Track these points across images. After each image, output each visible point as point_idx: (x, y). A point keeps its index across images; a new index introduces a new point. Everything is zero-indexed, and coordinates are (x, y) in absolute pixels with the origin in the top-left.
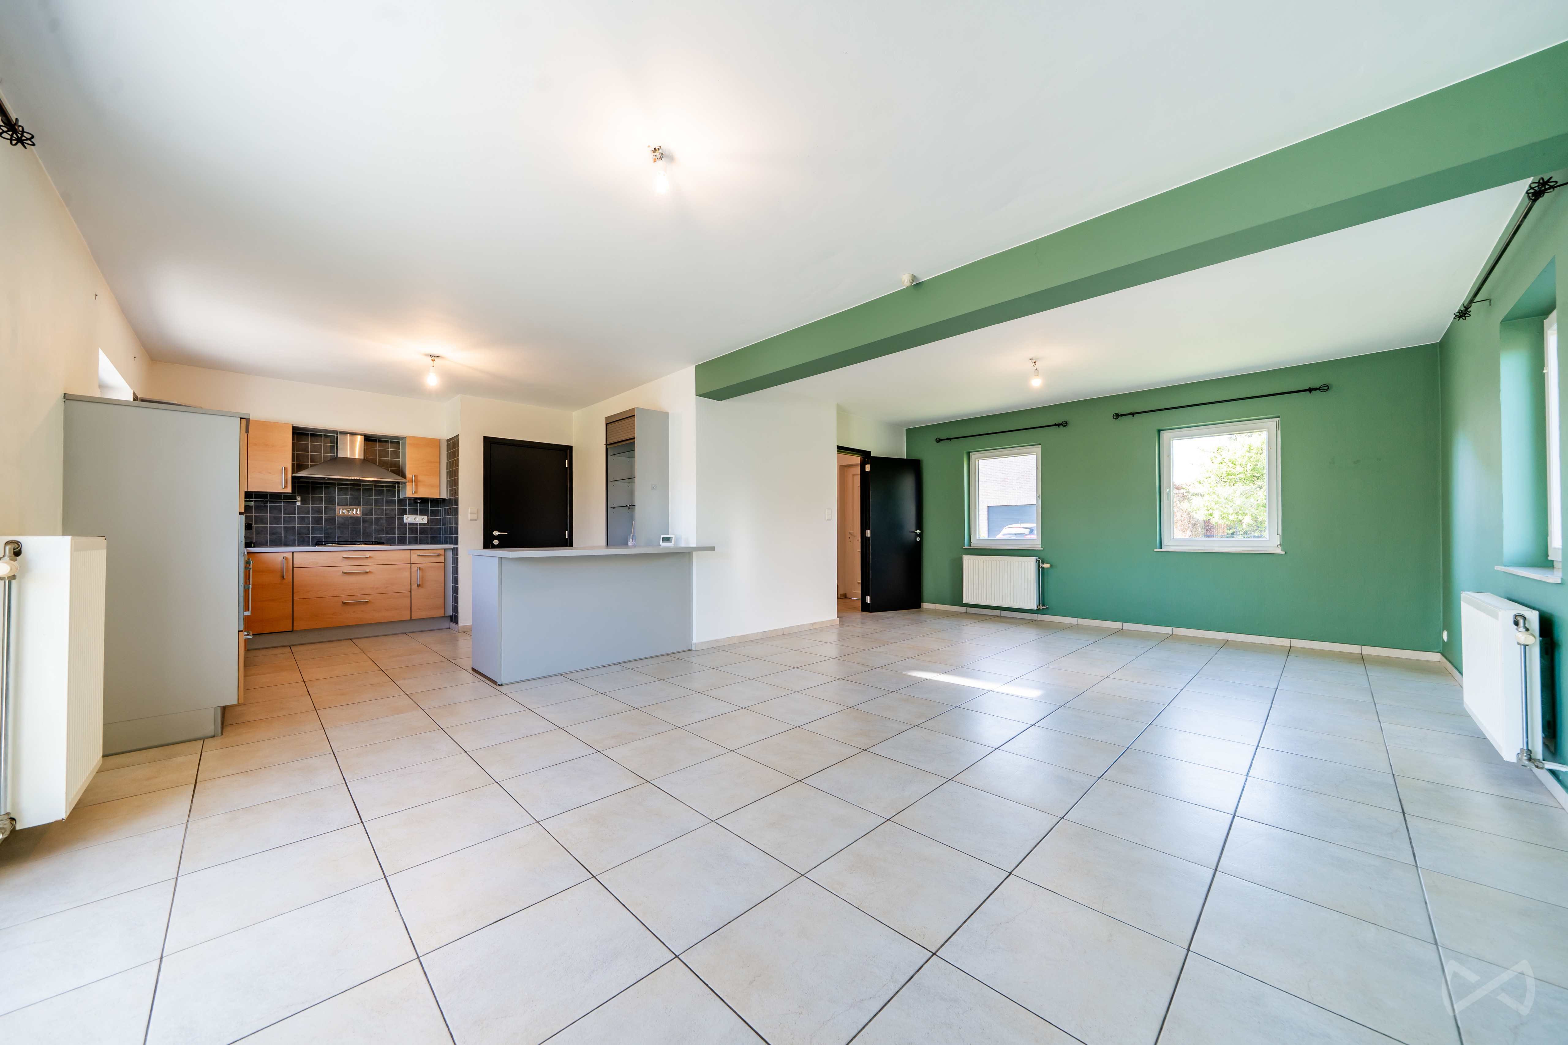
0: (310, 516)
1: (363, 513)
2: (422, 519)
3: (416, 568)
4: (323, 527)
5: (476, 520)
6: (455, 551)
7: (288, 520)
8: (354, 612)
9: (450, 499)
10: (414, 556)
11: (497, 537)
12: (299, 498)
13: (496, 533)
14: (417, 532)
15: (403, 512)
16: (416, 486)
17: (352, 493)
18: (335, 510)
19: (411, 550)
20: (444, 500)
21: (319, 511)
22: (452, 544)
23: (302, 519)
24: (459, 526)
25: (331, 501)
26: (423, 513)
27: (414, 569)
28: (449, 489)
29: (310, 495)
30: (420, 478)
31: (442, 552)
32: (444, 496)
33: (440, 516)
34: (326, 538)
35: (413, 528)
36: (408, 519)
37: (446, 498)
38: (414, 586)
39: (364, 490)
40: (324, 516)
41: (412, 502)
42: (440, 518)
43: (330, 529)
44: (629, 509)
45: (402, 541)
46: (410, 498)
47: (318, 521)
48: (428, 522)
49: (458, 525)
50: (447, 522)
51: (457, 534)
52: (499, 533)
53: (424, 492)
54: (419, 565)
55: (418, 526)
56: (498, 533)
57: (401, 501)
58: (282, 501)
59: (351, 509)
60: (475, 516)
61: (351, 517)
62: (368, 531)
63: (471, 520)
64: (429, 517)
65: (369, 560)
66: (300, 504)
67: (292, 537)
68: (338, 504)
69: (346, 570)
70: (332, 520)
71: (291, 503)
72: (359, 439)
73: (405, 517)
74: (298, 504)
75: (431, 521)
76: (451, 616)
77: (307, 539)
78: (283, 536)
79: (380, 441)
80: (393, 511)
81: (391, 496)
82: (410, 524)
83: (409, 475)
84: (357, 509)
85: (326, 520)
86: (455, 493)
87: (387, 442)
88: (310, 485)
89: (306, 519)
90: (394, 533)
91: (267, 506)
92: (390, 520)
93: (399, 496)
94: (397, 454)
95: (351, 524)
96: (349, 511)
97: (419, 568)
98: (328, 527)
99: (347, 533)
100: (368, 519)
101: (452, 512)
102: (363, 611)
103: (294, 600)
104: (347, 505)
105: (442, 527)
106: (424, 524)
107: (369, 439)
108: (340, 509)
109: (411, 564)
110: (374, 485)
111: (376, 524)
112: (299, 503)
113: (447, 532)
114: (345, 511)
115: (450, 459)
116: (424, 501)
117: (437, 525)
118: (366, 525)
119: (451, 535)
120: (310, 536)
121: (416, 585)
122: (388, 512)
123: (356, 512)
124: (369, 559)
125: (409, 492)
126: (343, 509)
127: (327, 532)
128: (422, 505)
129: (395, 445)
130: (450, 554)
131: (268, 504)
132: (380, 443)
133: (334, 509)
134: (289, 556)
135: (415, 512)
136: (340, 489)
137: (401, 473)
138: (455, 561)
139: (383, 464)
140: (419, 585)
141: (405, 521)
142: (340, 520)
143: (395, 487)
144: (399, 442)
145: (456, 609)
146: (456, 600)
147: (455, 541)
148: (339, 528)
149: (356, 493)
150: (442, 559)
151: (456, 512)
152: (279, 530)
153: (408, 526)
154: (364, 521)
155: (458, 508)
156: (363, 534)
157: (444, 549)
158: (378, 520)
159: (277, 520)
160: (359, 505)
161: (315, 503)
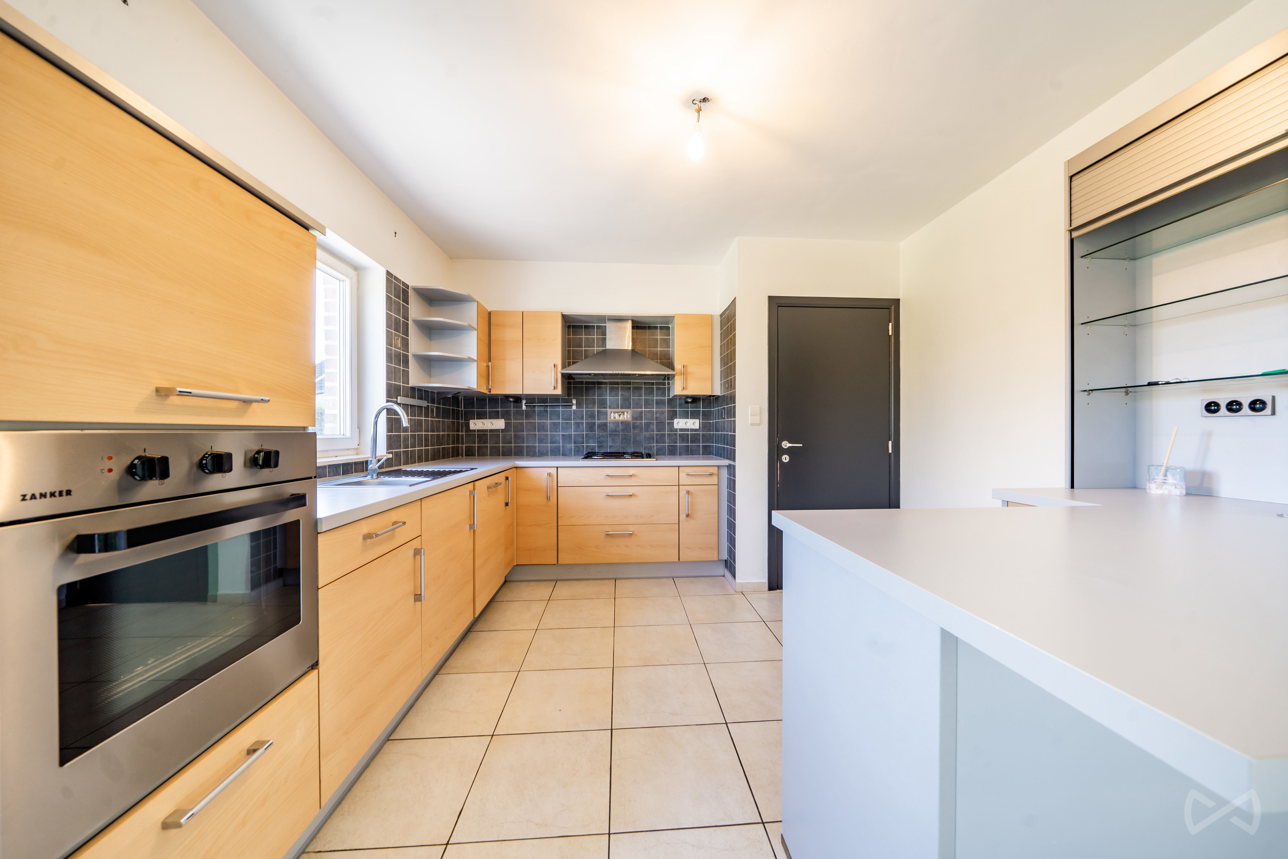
0: (584, 421)
1: (634, 418)
2: (693, 424)
3: (685, 492)
4: (596, 434)
5: (759, 425)
6: (731, 469)
7: (567, 427)
8: (617, 546)
9: (724, 396)
10: (683, 475)
11: (789, 451)
12: (574, 402)
13: (786, 445)
14: (688, 440)
15: (673, 415)
16: (686, 380)
17: (623, 393)
18: (607, 415)
19: (679, 467)
20: (717, 398)
21: (592, 416)
22: (728, 459)
23: (578, 425)
24: (737, 434)
25: (603, 404)
26: (694, 415)
27: (683, 493)
28: (723, 382)
29: (584, 397)
30: (690, 369)
31: (715, 470)
32: (717, 392)
33: (713, 420)
34: (599, 447)
35: (685, 436)
36: (680, 423)
37: (719, 394)
38: (683, 517)
39: (635, 388)
40: (596, 421)
41: (683, 402)
42: (713, 422)
43: (603, 436)
44: (1127, 393)
45: (672, 452)
46: (680, 396)
47: (591, 427)
48: (700, 427)
49: (734, 432)
50: (721, 427)
51: (734, 446)
52: (791, 445)
53: (696, 388)
54: (688, 488)
55: (690, 433)
56: (789, 445)
57: (671, 401)
58: (559, 405)
59: (622, 412)
60: (757, 419)
61: (622, 422)
62: (638, 438)
63: (752, 425)
64: (701, 421)
65: (633, 479)
66: (575, 409)
67: (568, 446)
68: (610, 408)
69: (610, 491)
70: (603, 426)
71: (568, 407)
72: (629, 325)
73: (676, 421)
74: (573, 409)
75: (704, 426)
76: (726, 560)
77: (581, 449)
78: (561, 445)
79: (650, 328)
80: (663, 414)
81: (660, 396)
82: (681, 430)
83: (678, 366)
84: (627, 412)
85: (599, 426)
86: (731, 386)
87: (656, 328)
88: (584, 386)
89: (581, 425)
90: (664, 442)
91: (547, 411)
92: (661, 425)
93: (669, 395)
94: (667, 343)
95: (623, 430)
96: (620, 415)
97: (688, 492)
98: (601, 434)
99: (618, 441)
100: (638, 424)
101: (727, 414)
102: (626, 546)
103: (559, 526)
104: (618, 408)
105: (716, 434)
106: (696, 430)
107: (639, 326)
108: (611, 412)
109: (679, 485)
110: (645, 383)
111: (647, 430)
112: (574, 407)
113: (721, 441)
114: (616, 415)
115: (724, 339)
116: (695, 399)
117: (709, 430)
118: (637, 431)
119: (726, 446)
120: (585, 445)
121: (685, 515)
122: (658, 415)
123: (627, 416)
124: (633, 477)
125: (678, 389)
126: (615, 413)
127: (600, 440)
128: (694, 405)
129: (665, 331)
130: (725, 473)
131: (548, 409)
132: (649, 331)
133: (606, 413)
134: (553, 471)
135: (685, 415)
136: (612, 389)
137: (671, 366)
138: (732, 484)
139: (654, 357)
140: (688, 516)
141: (676, 426)
142: (612, 425)
143: (664, 384)
144: (669, 327)
145: (732, 553)
146: (732, 540)
147: (731, 455)
148: (610, 435)
149: (626, 394)
150: (714, 480)
151: (732, 413)
152: (557, 438)
153: (678, 433)
154: (635, 427)
155: (735, 406)
156: (634, 443)
157: (718, 466)
158: (648, 425)
159: (555, 426)
160: (629, 408)
161: (589, 406)
